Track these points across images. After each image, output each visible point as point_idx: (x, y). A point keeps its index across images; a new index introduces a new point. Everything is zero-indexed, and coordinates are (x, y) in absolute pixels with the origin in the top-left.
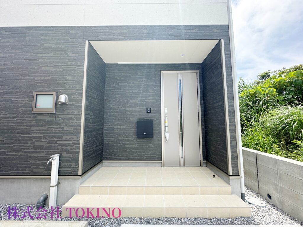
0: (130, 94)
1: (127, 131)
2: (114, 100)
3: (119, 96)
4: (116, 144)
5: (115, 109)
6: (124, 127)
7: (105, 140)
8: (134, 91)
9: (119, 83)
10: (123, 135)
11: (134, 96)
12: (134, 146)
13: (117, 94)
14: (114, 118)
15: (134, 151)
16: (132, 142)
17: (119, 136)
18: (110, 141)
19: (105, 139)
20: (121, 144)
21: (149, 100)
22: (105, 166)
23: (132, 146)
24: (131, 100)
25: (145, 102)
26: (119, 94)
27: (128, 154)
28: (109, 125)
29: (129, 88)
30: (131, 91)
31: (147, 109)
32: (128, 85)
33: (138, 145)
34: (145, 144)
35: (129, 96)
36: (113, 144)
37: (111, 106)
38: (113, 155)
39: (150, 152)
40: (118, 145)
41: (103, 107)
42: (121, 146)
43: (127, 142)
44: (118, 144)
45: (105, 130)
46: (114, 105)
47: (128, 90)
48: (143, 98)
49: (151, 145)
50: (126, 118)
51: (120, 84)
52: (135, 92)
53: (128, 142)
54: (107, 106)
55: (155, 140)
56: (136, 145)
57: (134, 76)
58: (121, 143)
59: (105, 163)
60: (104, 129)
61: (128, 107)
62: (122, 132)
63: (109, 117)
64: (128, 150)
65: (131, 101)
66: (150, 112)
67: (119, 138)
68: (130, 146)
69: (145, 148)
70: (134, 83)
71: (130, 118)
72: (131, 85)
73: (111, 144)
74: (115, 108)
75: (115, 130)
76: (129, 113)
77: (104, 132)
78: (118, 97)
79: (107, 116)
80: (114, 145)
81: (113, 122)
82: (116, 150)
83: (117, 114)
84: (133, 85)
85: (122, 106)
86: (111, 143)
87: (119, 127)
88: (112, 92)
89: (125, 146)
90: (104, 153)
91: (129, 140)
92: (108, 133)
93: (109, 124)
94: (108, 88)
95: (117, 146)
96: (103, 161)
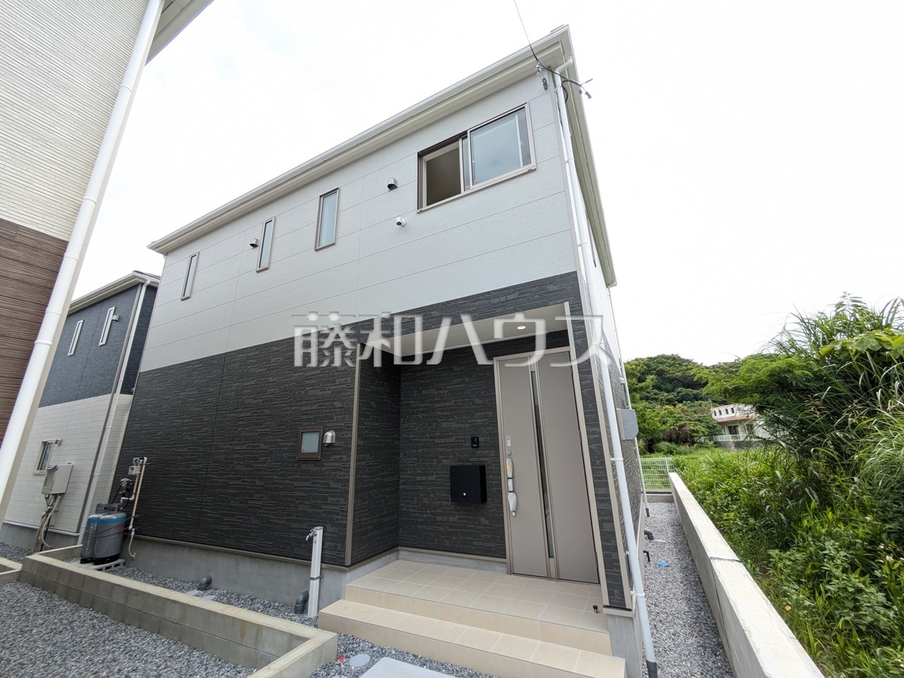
0: (441, 411)
1: (438, 486)
2: (416, 423)
3: (424, 415)
4: (421, 513)
5: (418, 442)
6: (433, 478)
7: (402, 505)
8: (447, 404)
9: (421, 391)
10: (432, 496)
11: (448, 413)
12: (451, 519)
13: (421, 412)
14: (415, 459)
15: (451, 530)
16: (448, 510)
17: (425, 497)
18: (410, 506)
19: (402, 503)
20: (428, 514)
21: (475, 421)
22: (404, 559)
23: (448, 519)
24: (444, 422)
25: (467, 425)
26: (423, 412)
27: (442, 537)
28: (409, 475)
29: (439, 399)
30: (442, 405)
31: (473, 439)
32: (436, 393)
33: (459, 519)
34: (471, 517)
35: (440, 413)
36: (415, 513)
37: (411, 436)
38: (415, 536)
39: (483, 536)
40: (425, 516)
41: (398, 439)
42: (429, 518)
43: (439, 511)
44: (424, 513)
45: (403, 484)
46: (415, 434)
47: (438, 402)
48: (464, 417)
49: (483, 520)
50: (435, 460)
51: (424, 392)
52: (450, 406)
53: (441, 511)
54: (405, 436)
55: (491, 509)
56: (455, 519)
57: (446, 374)
58: (428, 511)
59: (403, 553)
60: (401, 481)
61: (439, 437)
62: (430, 488)
63: (409, 457)
64: (441, 529)
65: (444, 425)
66: (478, 447)
67: (425, 500)
68: (445, 518)
69: (472, 526)
70: (447, 387)
71: (442, 459)
72: (442, 392)
73: (411, 513)
74: (417, 439)
75: (418, 485)
76: (440, 450)
77: (401, 487)
78: (422, 417)
79: (404, 455)
80: (417, 515)
81: (414, 467)
82: (420, 527)
83: (420, 451)
84: (446, 392)
85: (428, 436)
86: (411, 510)
87: (424, 478)
88: (412, 408)
89: (435, 518)
90: (400, 532)
91: (442, 506)
92: (408, 491)
93: (409, 472)
94: (406, 402)
95: (422, 518)
96: (400, 548)
